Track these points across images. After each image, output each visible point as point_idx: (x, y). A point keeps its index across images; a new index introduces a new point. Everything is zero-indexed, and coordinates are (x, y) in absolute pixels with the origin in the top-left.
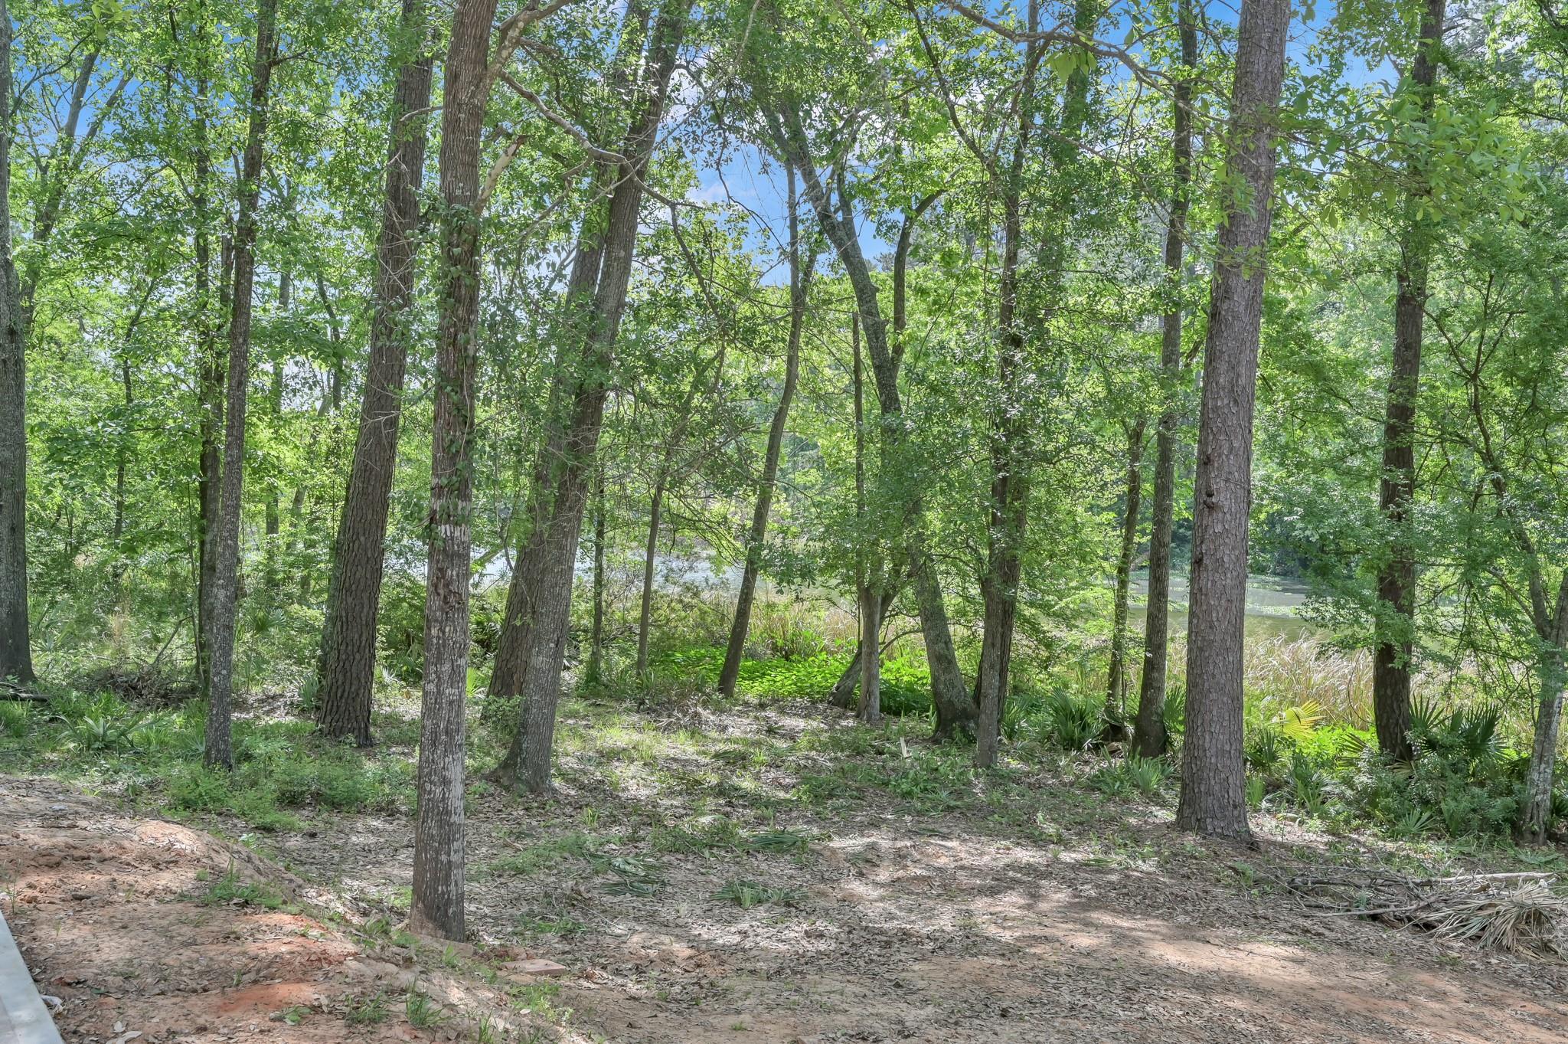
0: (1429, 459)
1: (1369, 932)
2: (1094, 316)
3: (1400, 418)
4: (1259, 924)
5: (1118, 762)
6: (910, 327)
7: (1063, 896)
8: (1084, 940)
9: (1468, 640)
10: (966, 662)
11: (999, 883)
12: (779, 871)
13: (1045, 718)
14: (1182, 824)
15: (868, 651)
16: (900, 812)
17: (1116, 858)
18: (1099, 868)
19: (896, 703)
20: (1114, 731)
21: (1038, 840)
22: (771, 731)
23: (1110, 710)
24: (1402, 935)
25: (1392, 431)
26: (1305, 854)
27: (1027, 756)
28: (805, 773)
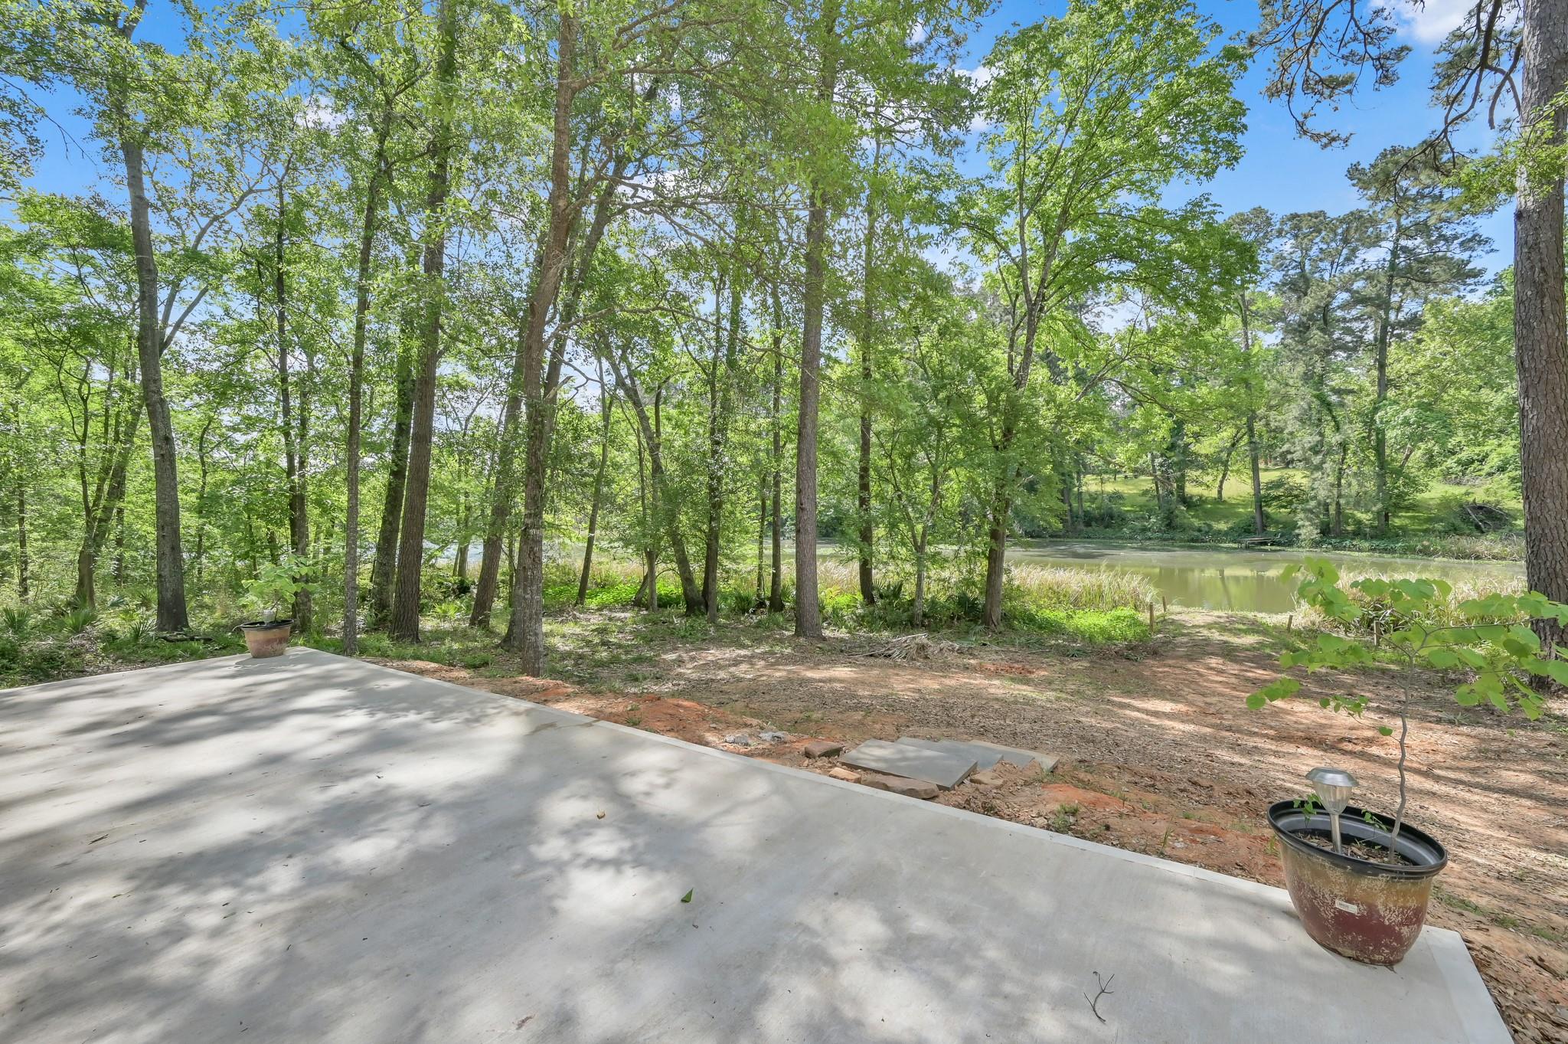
0: (874, 488)
1: (872, 660)
2: (747, 432)
3: (864, 472)
4: (834, 663)
5: (764, 617)
6: (663, 436)
7: (762, 663)
8: (778, 674)
9: (892, 557)
10: (699, 581)
11: (736, 662)
12: (645, 669)
13: (732, 602)
14: (797, 634)
15: (649, 579)
16: (684, 644)
17: (777, 649)
18: (772, 653)
19: (665, 603)
20: (761, 604)
21: (743, 646)
22: (610, 619)
23: (759, 596)
24: (880, 661)
25: (862, 477)
26: (842, 640)
27: (727, 617)
28: (636, 634)
